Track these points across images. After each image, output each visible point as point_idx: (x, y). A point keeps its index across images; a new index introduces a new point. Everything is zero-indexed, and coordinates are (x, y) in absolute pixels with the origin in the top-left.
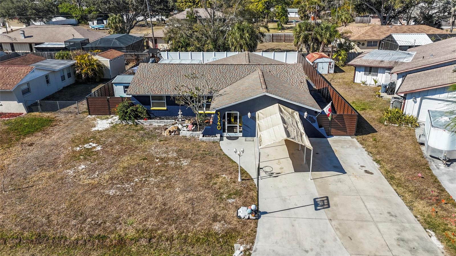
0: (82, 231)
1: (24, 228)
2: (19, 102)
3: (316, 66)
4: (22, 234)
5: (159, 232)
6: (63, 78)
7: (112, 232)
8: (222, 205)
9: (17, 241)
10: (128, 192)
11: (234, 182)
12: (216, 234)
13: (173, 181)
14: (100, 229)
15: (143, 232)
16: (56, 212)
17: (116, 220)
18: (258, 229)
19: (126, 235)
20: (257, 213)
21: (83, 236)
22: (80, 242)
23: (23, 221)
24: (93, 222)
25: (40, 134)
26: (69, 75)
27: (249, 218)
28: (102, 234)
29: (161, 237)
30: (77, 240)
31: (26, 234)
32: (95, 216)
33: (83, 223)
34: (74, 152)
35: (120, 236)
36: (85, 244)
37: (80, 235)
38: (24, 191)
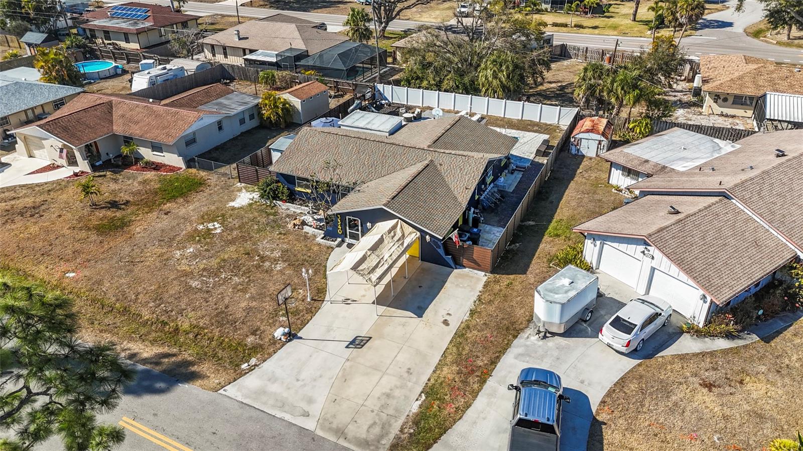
0: (153, 313)
1: (118, 300)
2: (180, 156)
3: (578, 143)
4: (115, 305)
5: (206, 331)
6: (242, 122)
7: (173, 321)
8: (270, 321)
9: (111, 309)
10: (207, 287)
11: (303, 301)
12: (246, 345)
13: (252, 285)
14: (167, 315)
15: (194, 328)
16: (145, 292)
17: (181, 312)
18: (279, 351)
19: (182, 326)
20: (291, 336)
21: (152, 318)
22: (149, 323)
23: (119, 294)
24: (164, 308)
25: (182, 200)
26: (252, 117)
27: (280, 339)
28: (166, 320)
29: (205, 335)
30: (148, 320)
31: (118, 305)
32: (169, 303)
33: (156, 307)
34: (196, 229)
35: (177, 325)
36: (152, 325)
37: (151, 317)
38: (134, 265)
